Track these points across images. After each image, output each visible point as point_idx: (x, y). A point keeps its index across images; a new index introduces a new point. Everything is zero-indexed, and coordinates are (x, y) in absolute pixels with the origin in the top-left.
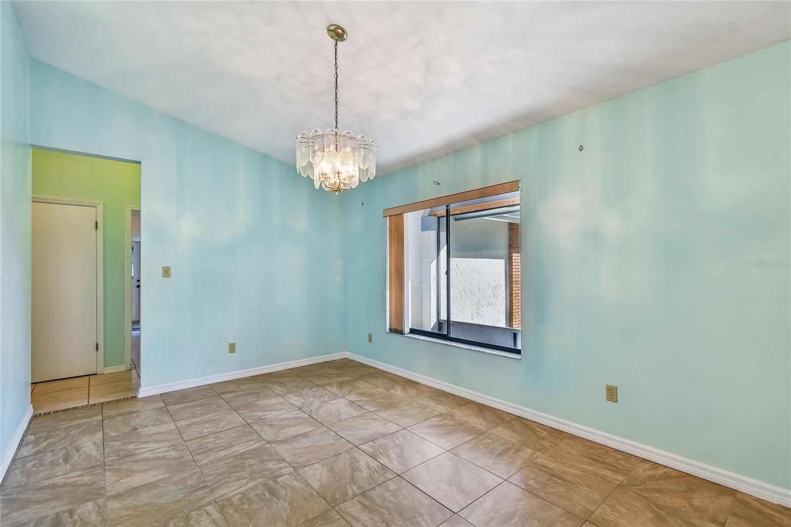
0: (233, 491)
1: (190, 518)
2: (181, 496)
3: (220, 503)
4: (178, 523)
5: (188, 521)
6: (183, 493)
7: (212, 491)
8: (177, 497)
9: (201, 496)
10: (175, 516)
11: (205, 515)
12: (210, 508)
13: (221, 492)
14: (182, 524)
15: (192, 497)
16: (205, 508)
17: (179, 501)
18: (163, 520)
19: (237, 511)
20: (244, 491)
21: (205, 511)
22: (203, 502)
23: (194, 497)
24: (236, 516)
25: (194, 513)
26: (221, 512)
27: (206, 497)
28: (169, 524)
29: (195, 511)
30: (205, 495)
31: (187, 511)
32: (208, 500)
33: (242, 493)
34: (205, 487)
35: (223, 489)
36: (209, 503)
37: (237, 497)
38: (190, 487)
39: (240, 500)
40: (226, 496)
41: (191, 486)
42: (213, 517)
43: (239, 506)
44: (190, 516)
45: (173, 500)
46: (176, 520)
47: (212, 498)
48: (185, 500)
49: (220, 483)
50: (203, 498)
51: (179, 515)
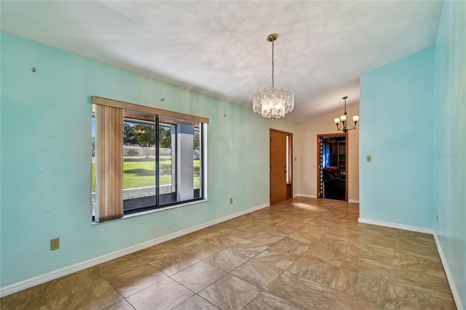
0: (317, 284)
1: (344, 289)
2: (338, 302)
3: (327, 285)
4: (350, 292)
5: (346, 289)
6: (335, 303)
7: (323, 292)
8: (340, 304)
9: (330, 294)
10: (349, 295)
11: (338, 286)
12: (333, 286)
13: (320, 288)
14: (349, 290)
15: (333, 297)
16: (334, 288)
17: (341, 301)
18: (355, 298)
19: (326, 278)
20: (313, 281)
21: (336, 287)
22: (332, 291)
23: (333, 296)
24: (328, 277)
25: (341, 290)
26: (331, 282)
27: (329, 292)
28: (354, 295)
29: (339, 291)
30: (328, 293)
31: (342, 293)
32: (330, 290)
33: (315, 281)
34: (323, 297)
35: (318, 288)
36: (331, 288)
37: (319, 281)
38: (330, 303)
39: (319, 279)
40: (321, 285)
41: (328, 303)
42: (336, 283)
43: (322, 278)
44: (343, 290)
45: (343, 304)
46: (350, 294)
47: (327, 289)
48: (338, 299)
49: (316, 292)
50: (330, 293)
51: (347, 295)
